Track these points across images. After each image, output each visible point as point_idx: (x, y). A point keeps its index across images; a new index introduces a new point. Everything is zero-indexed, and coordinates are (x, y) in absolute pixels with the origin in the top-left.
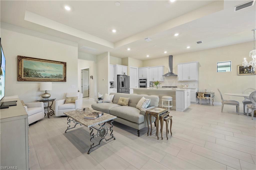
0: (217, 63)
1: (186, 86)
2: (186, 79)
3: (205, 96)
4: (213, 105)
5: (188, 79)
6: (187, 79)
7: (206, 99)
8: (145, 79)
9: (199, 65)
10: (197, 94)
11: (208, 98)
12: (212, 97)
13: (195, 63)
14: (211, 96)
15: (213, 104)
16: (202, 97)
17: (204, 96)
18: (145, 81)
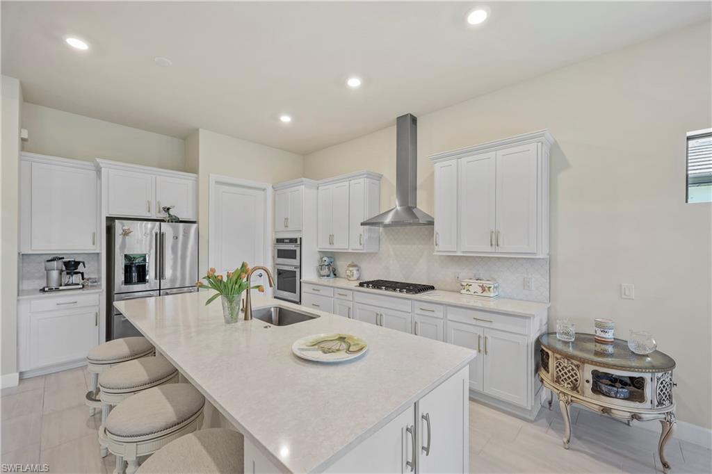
0: (689, 138)
1: (475, 287)
2: (476, 245)
3: (596, 390)
4: (665, 465)
5: (489, 249)
6: (484, 248)
7: (606, 410)
8: (293, 241)
9: (555, 160)
10: (541, 358)
11: (621, 407)
12: (660, 403)
13: (532, 147)
14: (649, 391)
15: (667, 459)
16: (575, 388)
17: (589, 386)
18: (291, 247)
